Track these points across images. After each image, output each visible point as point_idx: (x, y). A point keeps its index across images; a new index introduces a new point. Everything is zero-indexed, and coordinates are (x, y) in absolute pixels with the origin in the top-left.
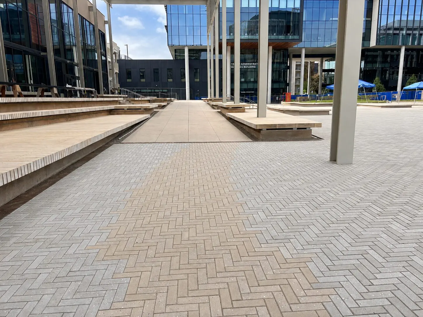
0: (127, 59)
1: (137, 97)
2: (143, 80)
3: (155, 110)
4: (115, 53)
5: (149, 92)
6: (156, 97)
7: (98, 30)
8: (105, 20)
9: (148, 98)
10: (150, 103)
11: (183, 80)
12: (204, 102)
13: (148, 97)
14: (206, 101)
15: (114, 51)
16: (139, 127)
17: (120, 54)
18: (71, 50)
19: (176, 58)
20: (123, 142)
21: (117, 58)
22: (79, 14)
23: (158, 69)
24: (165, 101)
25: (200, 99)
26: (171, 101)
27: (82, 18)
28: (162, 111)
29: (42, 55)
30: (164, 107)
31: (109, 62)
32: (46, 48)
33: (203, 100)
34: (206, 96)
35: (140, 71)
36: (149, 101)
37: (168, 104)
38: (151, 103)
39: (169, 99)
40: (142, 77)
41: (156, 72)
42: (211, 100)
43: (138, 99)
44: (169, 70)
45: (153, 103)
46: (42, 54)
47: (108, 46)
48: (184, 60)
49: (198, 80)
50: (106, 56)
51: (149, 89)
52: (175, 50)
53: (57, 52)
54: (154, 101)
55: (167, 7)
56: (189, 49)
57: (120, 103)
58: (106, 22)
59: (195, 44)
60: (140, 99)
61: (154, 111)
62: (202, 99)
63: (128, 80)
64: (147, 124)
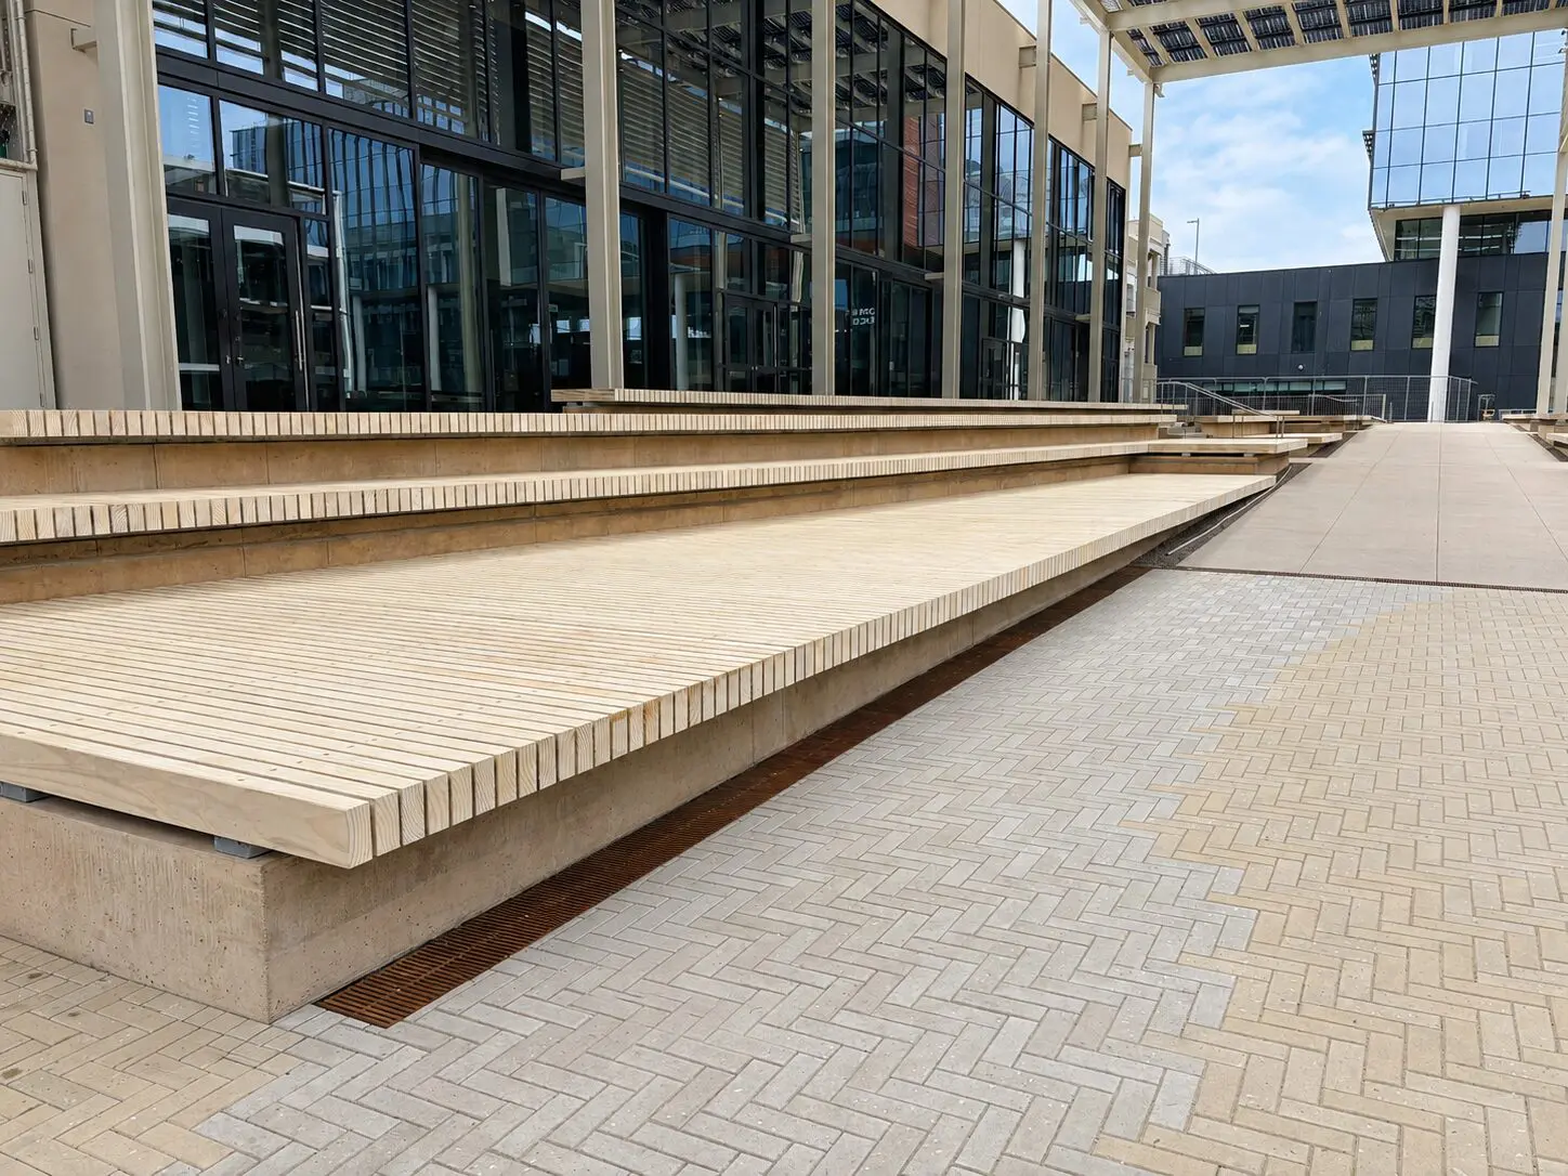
0: (1192, 272)
1: (1228, 410)
2: (1249, 349)
3: (1291, 460)
4: (1153, 255)
5: (1268, 393)
6: (1298, 412)
7: (1105, 182)
8: (1133, 143)
9: (1268, 416)
10: (1274, 436)
11: (1419, 343)
12: (1517, 432)
13: (1263, 412)
14: (1527, 426)
15: (1151, 246)
16: (1233, 520)
17: (1170, 256)
18: (1008, 255)
19: (1397, 254)
20: (1180, 565)
21: (1159, 272)
22: (1050, 136)
23: (1314, 304)
24: (1335, 425)
25: (1496, 419)
26: (1361, 425)
27: (1058, 147)
28: (1321, 466)
29: (928, 282)
30: (1326, 449)
31: (1130, 287)
32: (941, 259)
33: (1507, 421)
34: (1531, 405)
35: (1239, 315)
36: (1272, 428)
37: (1347, 437)
38: (1279, 436)
39: (1354, 417)
40: (1246, 337)
41: (1305, 314)
42: (1551, 422)
43: (1230, 419)
44: (1367, 304)
45: (1285, 435)
46: (930, 276)
47: (1132, 233)
48: (1434, 261)
49: (1494, 341)
50: (1120, 269)
51: (1269, 382)
52: (1399, 223)
53: (970, 262)
54: (1290, 427)
55: (1378, 61)
56: (1461, 217)
57: (1163, 434)
58: (1133, 150)
59: (1493, 193)
60: (1238, 419)
61: (1291, 464)
62: (1505, 416)
63: (1194, 351)
64: (1266, 508)
